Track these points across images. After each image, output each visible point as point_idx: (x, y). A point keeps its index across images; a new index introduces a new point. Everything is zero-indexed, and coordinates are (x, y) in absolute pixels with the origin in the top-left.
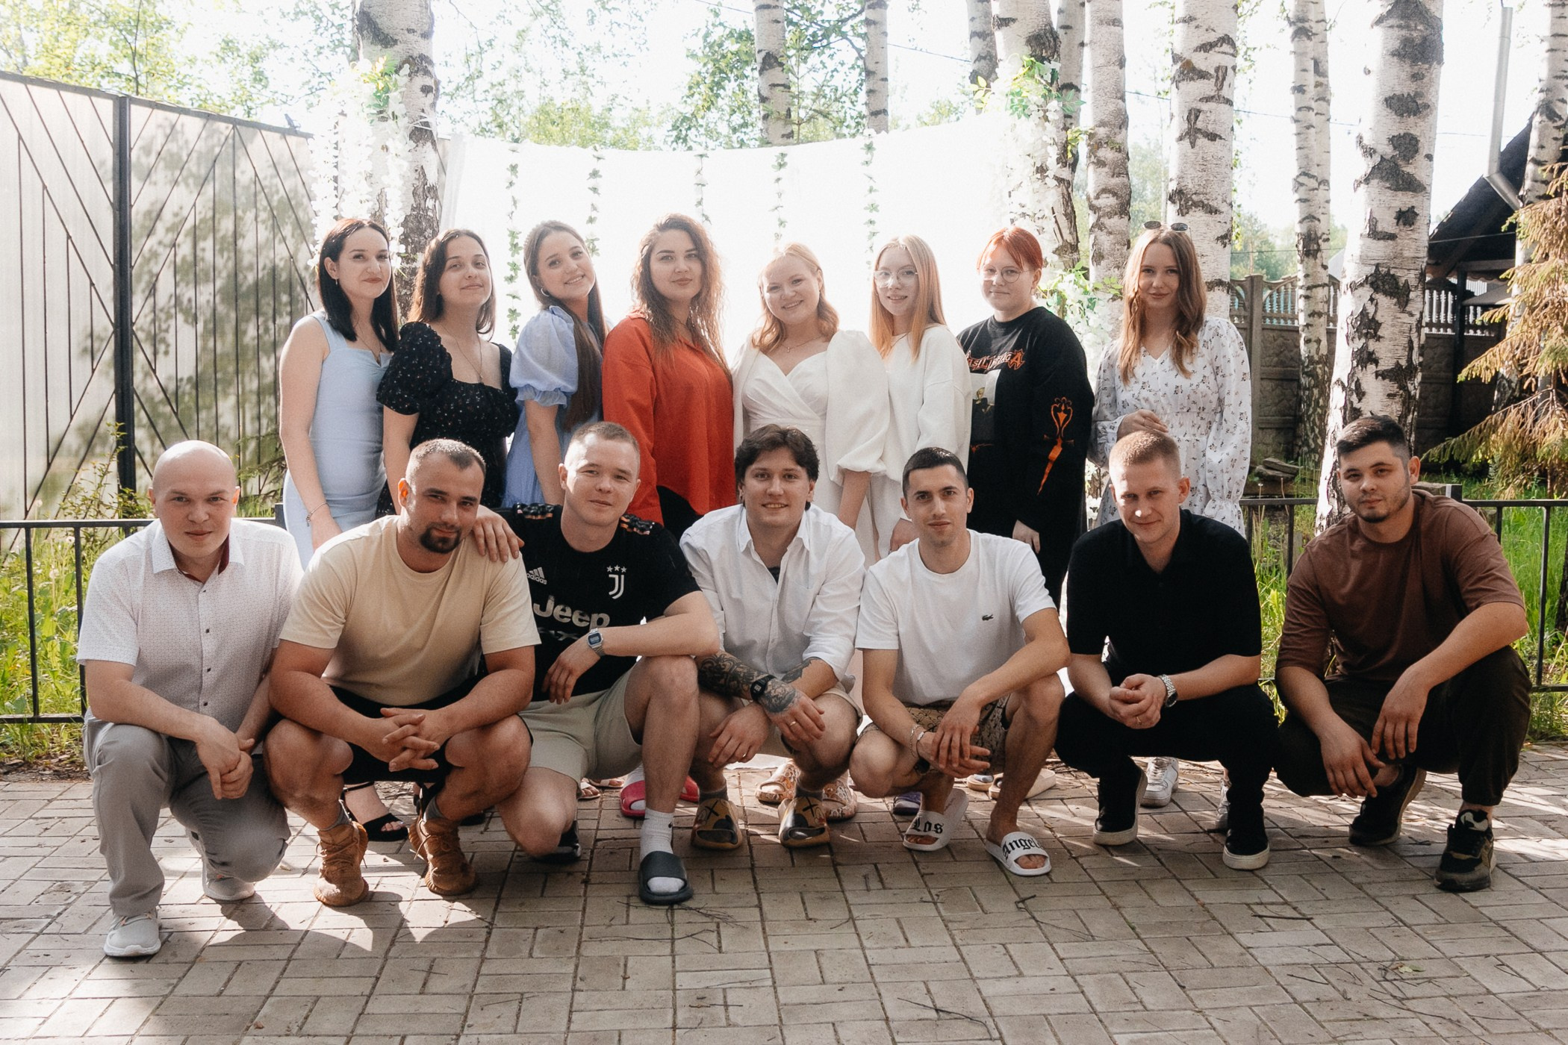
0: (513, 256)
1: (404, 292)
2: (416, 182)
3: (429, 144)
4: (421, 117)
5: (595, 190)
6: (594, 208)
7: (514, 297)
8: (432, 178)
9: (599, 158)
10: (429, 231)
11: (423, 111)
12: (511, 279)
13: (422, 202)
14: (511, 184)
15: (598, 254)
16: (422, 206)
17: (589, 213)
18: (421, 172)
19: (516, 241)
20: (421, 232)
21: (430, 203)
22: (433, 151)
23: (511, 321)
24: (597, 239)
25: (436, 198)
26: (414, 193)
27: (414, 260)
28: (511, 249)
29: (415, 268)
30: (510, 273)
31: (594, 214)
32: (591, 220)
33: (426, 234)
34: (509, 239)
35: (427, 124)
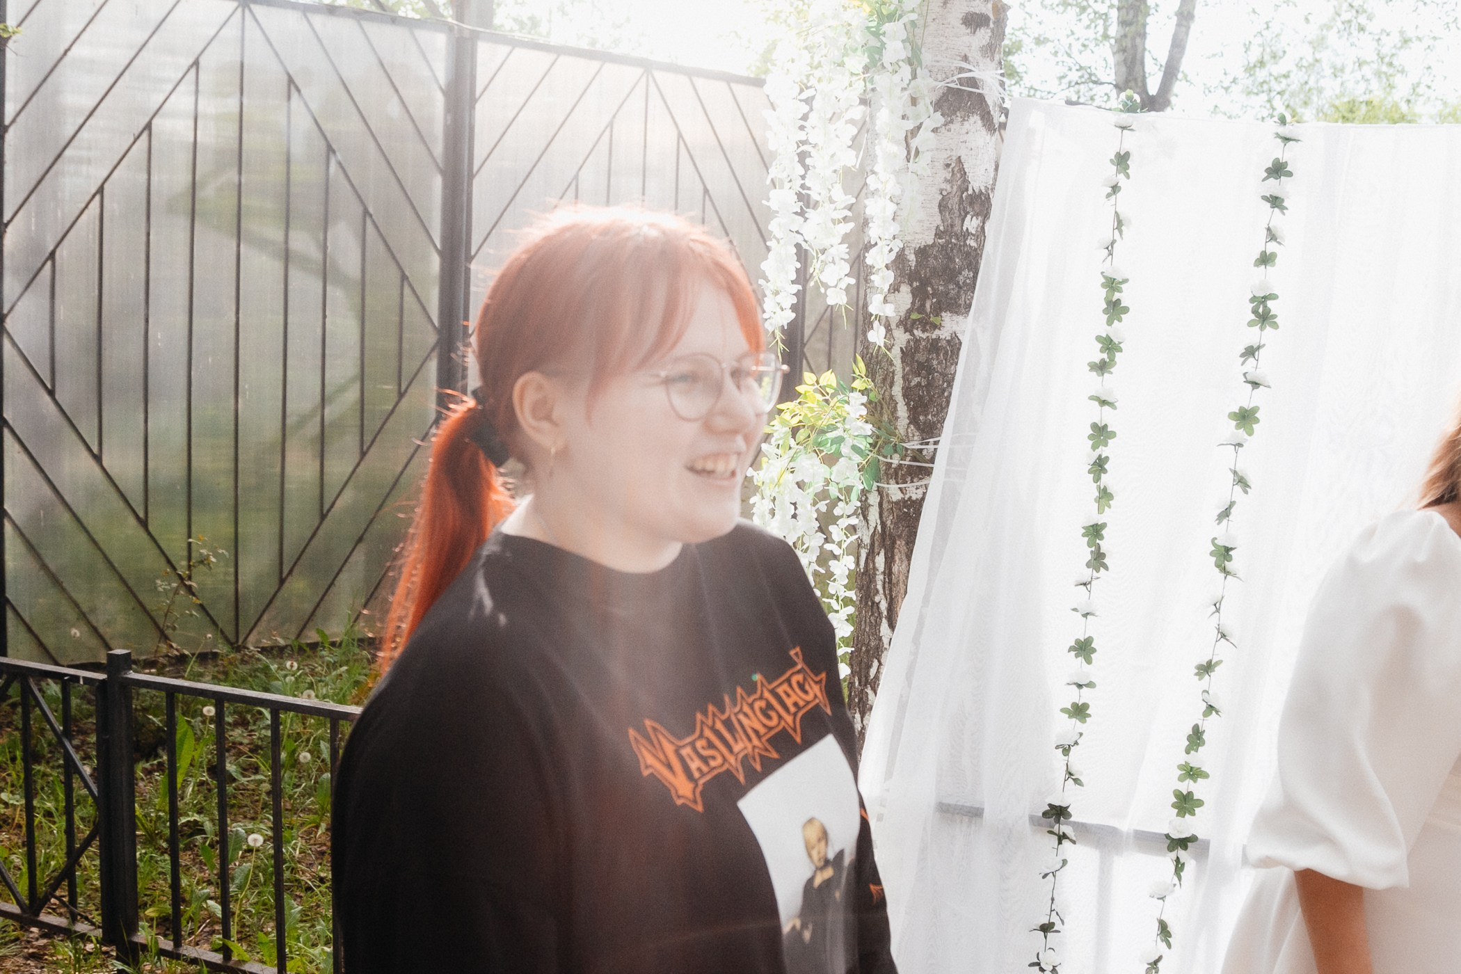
0: (1110, 323)
1: (917, 380)
2: (944, 186)
3: (976, 119)
4: (961, 70)
5: (1275, 201)
6: (1272, 236)
7: (1103, 403)
8: (977, 182)
9: (1286, 140)
10: (965, 273)
11: (965, 58)
12: (1102, 367)
13: (957, 222)
14: (1115, 189)
15: (1275, 326)
16: (957, 229)
17: (1260, 244)
18: (957, 170)
19: (1117, 296)
20: (950, 275)
21: (971, 224)
22: (984, 131)
23: (1094, 447)
24: (1273, 297)
25: (985, 215)
26: (943, 207)
27: (935, 327)
28: (1105, 311)
29: (938, 339)
30: (1098, 356)
31: (1272, 247)
32: (1265, 259)
33: (961, 279)
34: (1103, 292)
35: (973, 82)
